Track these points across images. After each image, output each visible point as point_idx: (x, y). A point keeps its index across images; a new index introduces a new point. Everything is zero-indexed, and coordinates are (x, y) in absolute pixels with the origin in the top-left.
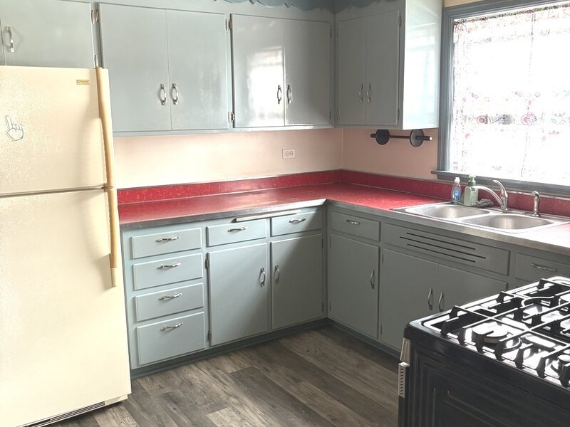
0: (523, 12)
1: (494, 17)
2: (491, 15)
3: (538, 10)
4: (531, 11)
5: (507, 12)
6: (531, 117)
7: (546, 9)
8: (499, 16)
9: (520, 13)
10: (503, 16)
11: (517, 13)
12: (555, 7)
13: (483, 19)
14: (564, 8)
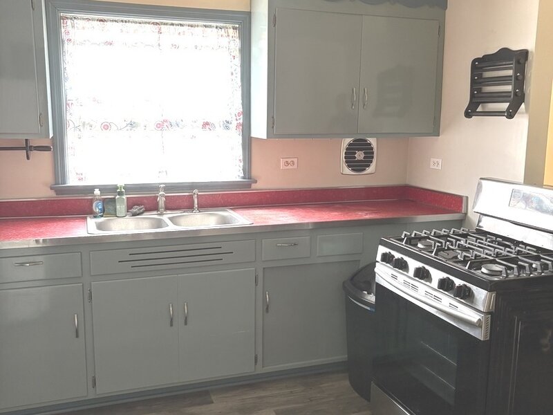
0: (149, 23)
1: (115, 21)
2: (112, 18)
3: (165, 24)
4: (157, 24)
5: (131, 19)
6: (165, 124)
7: (172, 24)
8: (122, 21)
9: (146, 23)
10: (126, 22)
11: (143, 23)
12: (181, 25)
13: (101, 21)
14: (190, 28)
